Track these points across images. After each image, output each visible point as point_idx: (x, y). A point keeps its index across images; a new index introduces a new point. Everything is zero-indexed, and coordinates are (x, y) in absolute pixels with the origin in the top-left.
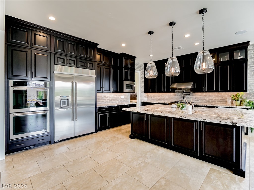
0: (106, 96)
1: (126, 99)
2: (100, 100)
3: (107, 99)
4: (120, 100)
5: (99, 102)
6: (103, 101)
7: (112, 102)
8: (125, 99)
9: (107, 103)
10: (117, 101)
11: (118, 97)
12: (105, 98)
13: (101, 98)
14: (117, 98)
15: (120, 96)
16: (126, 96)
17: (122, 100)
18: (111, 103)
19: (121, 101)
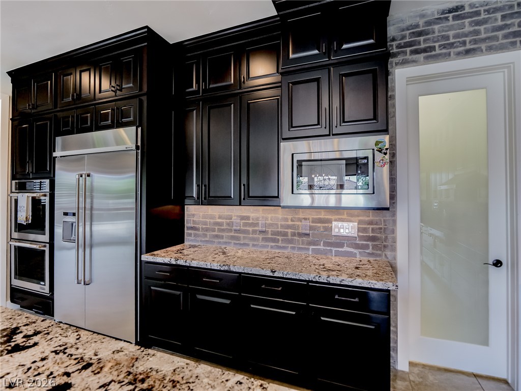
0: (248, 218)
1: (373, 239)
2: (223, 230)
3: (254, 232)
4: (327, 244)
5: (222, 237)
6: (238, 238)
7: (280, 244)
8: (361, 238)
9: (254, 245)
10: (310, 243)
11: (311, 228)
12: (245, 225)
13: (228, 224)
14: (308, 232)
15: (330, 221)
16: (371, 223)
17: (341, 245)
18: (272, 247)
19: (334, 249)
